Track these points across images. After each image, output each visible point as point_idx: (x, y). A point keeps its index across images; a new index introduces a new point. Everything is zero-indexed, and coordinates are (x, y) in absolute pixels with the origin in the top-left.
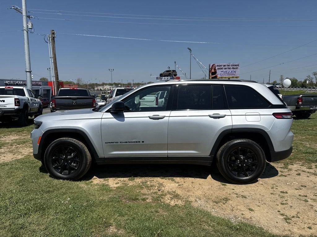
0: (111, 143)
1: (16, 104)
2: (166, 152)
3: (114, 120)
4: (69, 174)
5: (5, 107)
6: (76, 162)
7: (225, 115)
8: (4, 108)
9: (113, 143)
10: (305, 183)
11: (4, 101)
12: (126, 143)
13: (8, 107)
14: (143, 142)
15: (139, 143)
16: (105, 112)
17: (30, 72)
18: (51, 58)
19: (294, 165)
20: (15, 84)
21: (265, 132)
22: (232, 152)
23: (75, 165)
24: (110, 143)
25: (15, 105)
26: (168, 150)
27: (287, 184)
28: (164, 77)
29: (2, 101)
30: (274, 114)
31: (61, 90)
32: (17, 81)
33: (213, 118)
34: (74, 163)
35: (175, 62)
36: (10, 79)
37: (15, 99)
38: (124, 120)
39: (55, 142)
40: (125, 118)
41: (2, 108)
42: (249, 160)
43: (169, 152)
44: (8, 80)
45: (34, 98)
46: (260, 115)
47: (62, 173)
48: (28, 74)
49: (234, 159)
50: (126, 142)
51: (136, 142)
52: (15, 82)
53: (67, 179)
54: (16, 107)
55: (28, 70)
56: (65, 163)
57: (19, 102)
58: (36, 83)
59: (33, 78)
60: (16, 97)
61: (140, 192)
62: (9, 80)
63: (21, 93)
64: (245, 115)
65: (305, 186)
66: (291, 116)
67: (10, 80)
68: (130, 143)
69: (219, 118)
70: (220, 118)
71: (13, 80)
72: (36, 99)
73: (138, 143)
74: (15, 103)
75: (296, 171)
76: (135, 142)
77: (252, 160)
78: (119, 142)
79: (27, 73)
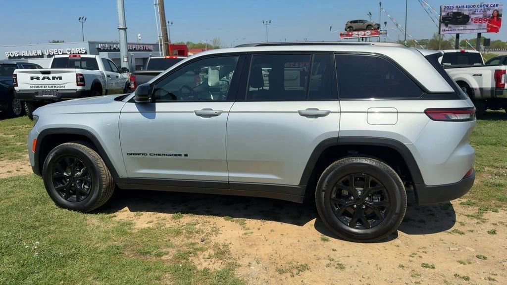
0: (136, 154)
1: (79, 83)
2: (225, 174)
3: (140, 116)
4: (78, 201)
5: (63, 88)
6: (88, 184)
7: (328, 113)
8: (61, 88)
9: (138, 154)
10: (489, 251)
11: (60, 78)
12: (159, 157)
13: (67, 87)
14: (186, 155)
15: (180, 157)
16: (128, 102)
17: (125, 29)
18: (156, 5)
19: (500, 213)
20: (112, 49)
21: (404, 145)
22: (340, 181)
23: (86, 187)
24: (134, 154)
25: (78, 85)
26: (228, 171)
27: (452, 249)
28: (356, 33)
29: (58, 77)
30: (429, 112)
31: (151, 59)
32: (114, 43)
33: (305, 118)
34: (85, 184)
35: (380, 4)
36: (104, 41)
37: (77, 75)
38: (154, 117)
39: (58, 148)
40: (156, 114)
41: (59, 88)
42: (374, 197)
43: (232, 175)
44: (101, 43)
45: (116, 72)
46: (397, 112)
47: (68, 199)
48: (122, 32)
49: (347, 194)
50: (159, 155)
51: (176, 155)
52: (111, 45)
53: (75, 209)
54: (80, 88)
55: (121, 27)
56: (72, 184)
57: (82, 80)
58: (144, 46)
59: (140, 38)
60: (79, 71)
61: (169, 240)
62: (103, 43)
63: (92, 64)
64: (368, 112)
65: (485, 258)
66: (469, 114)
67: (105, 43)
68: (166, 157)
69: (316, 116)
70: (319, 118)
71: (108, 43)
72: (119, 75)
73: (178, 157)
74: (77, 81)
75: (493, 224)
76: (172, 155)
77: (380, 198)
78: (148, 155)
79: (120, 31)
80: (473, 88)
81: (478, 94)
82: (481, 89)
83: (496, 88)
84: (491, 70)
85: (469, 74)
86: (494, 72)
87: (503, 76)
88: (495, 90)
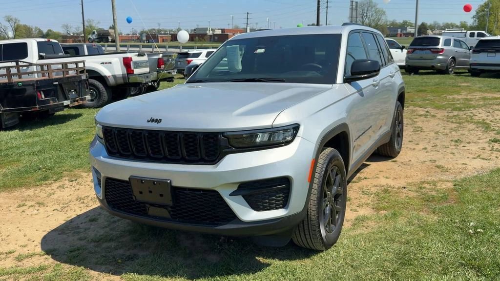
80: (106, 76)
81: (112, 81)
82: (114, 76)
83: (128, 74)
84: (119, 58)
85: (97, 63)
86: (122, 59)
87: (131, 62)
88: (127, 75)
